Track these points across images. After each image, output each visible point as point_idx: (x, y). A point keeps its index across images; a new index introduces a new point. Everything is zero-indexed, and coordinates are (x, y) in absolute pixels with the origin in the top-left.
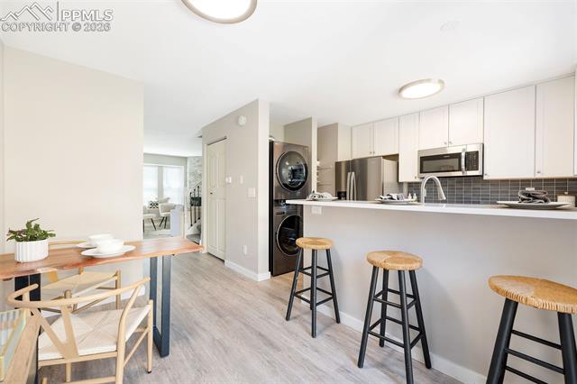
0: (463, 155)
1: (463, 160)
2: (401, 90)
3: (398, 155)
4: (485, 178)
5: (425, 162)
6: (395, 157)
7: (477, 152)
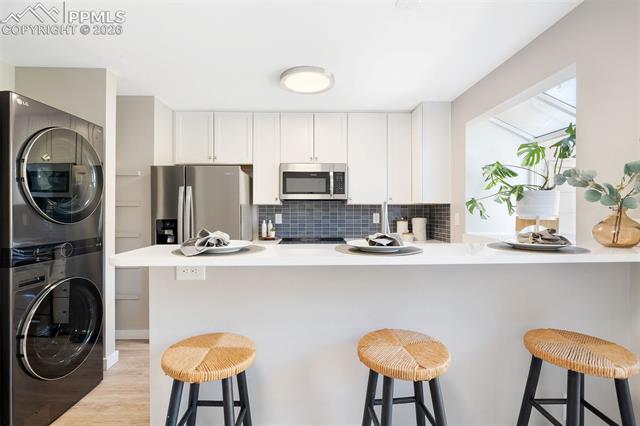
0: (331, 174)
1: (332, 180)
2: (284, 74)
3: (251, 166)
4: (349, 203)
5: (288, 180)
6: (248, 169)
7: (344, 173)
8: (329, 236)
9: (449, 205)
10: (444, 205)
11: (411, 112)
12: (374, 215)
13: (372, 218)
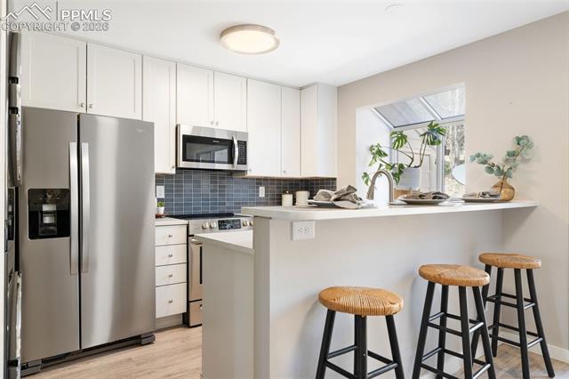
0: (235, 142)
4: (249, 174)
5: (188, 145)
7: (245, 142)
8: (217, 211)
9: (335, 179)
10: (328, 179)
11: (301, 89)
12: (261, 188)
13: (258, 192)
